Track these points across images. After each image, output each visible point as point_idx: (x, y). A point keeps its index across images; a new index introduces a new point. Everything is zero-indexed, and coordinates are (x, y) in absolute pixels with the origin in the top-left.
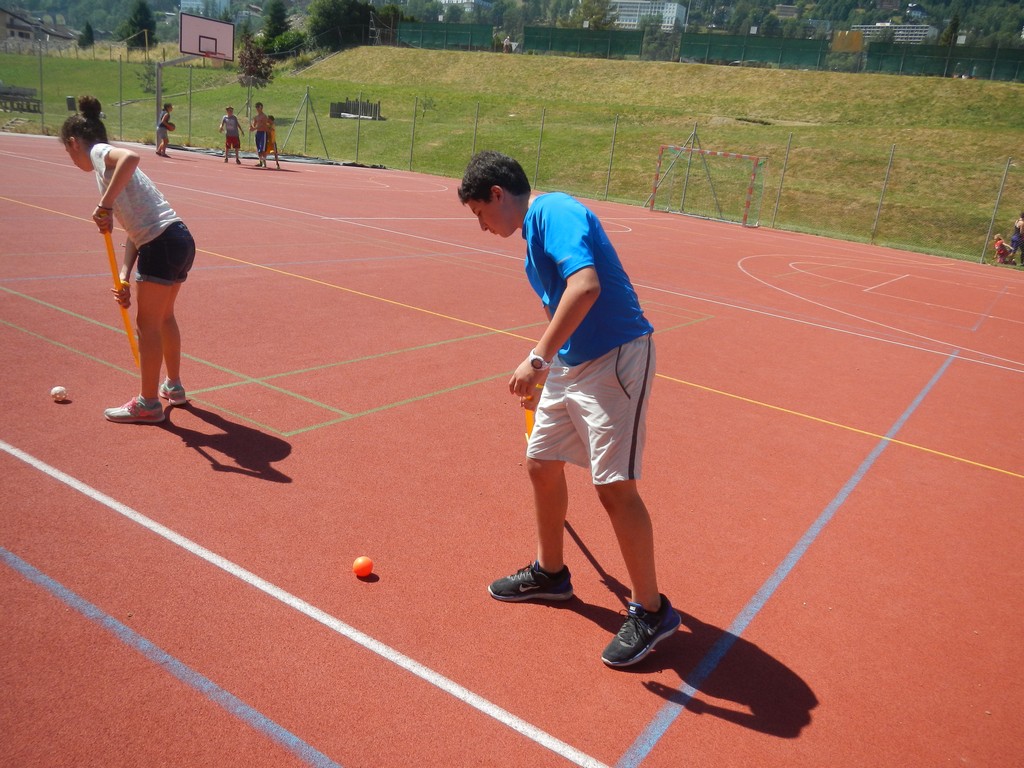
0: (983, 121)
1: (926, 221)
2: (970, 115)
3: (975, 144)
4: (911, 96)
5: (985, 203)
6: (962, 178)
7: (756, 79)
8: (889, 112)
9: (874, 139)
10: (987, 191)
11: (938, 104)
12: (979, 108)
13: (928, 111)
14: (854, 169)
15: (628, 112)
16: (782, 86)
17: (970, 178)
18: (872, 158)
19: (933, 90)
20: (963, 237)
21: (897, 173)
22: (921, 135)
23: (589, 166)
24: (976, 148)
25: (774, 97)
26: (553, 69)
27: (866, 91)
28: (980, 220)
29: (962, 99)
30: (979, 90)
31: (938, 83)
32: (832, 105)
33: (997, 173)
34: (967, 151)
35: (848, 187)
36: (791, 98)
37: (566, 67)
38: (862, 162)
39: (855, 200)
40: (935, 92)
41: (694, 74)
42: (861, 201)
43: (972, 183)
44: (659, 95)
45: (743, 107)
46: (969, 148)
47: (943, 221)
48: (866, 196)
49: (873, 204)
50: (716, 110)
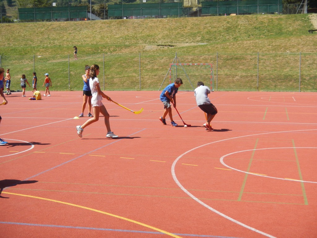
0: (264, 33)
1: (268, 79)
2: (257, 31)
3: (269, 45)
4: (228, 25)
5: (286, 69)
6: (274, 60)
7: (153, 24)
8: (222, 34)
9: (227, 48)
10: (284, 64)
11: (242, 28)
12: (259, 27)
13: (239, 32)
14: (230, 62)
15: (102, 48)
16: (167, 26)
17: (277, 60)
18: (235, 57)
19: (237, 21)
20: (284, 84)
21: (248, 62)
22: (246, 44)
23: (109, 77)
24: (270, 46)
25: (166, 32)
26: (43, 30)
27: (208, 25)
28: (287, 76)
29: (251, 25)
30: (257, 20)
31: (238, 18)
32: (195, 33)
33: (285, 56)
34: (268, 48)
35: (230, 70)
36: (175, 32)
37: (50, 28)
38: (232, 59)
39: (237, 75)
40: (238, 22)
41: (121, 25)
42: (239, 75)
43: (278, 62)
44: (108, 37)
45: (154, 39)
46: (268, 47)
47: (274, 78)
48: (240, 73)
49: (244, 76)
50: (141, 42)
